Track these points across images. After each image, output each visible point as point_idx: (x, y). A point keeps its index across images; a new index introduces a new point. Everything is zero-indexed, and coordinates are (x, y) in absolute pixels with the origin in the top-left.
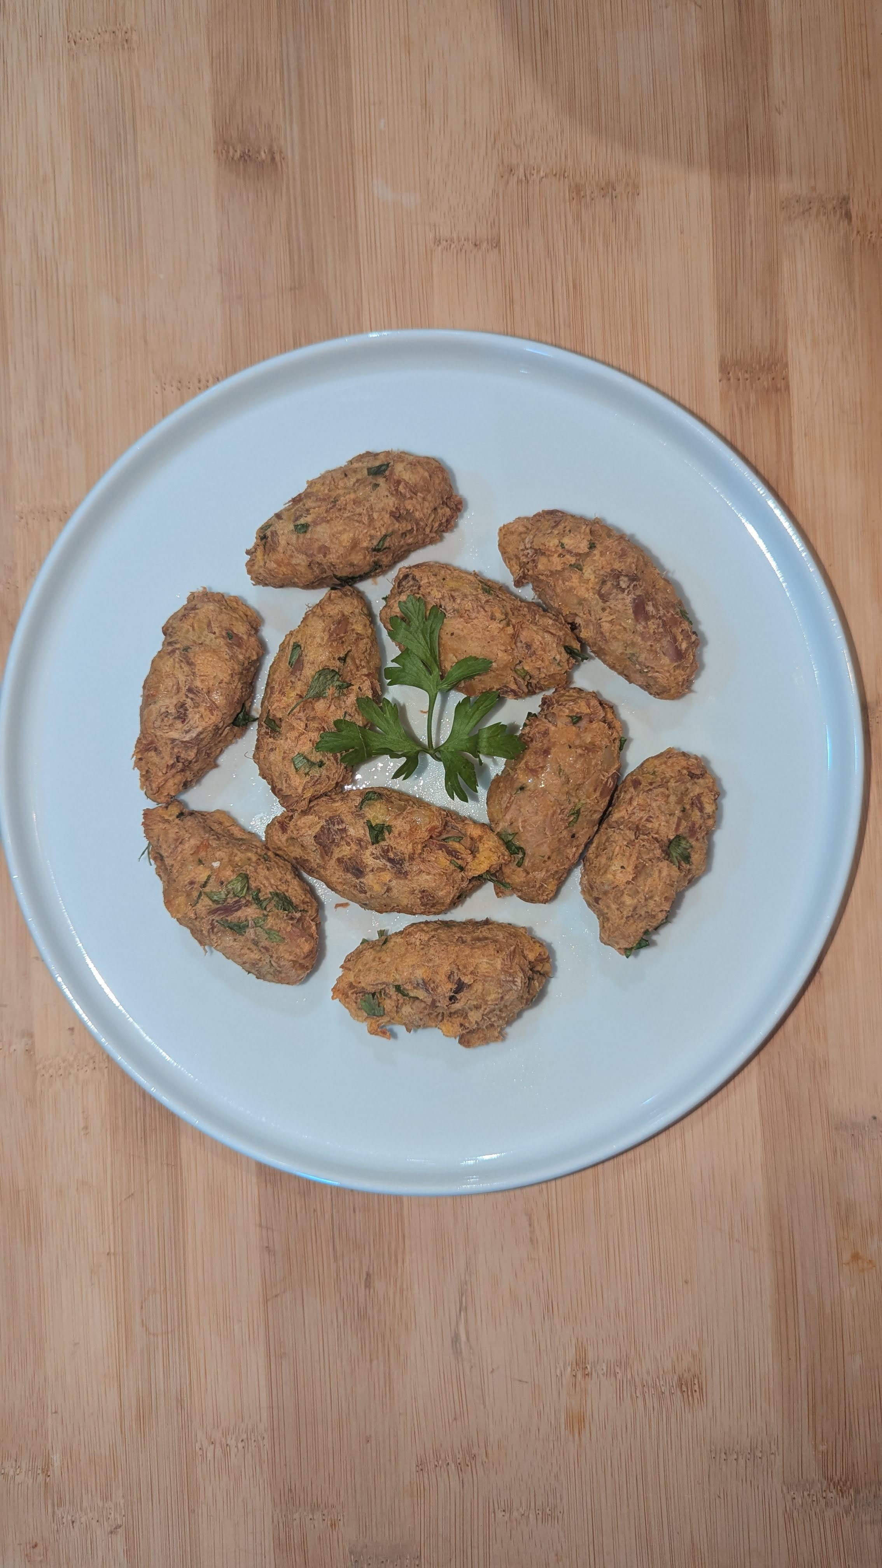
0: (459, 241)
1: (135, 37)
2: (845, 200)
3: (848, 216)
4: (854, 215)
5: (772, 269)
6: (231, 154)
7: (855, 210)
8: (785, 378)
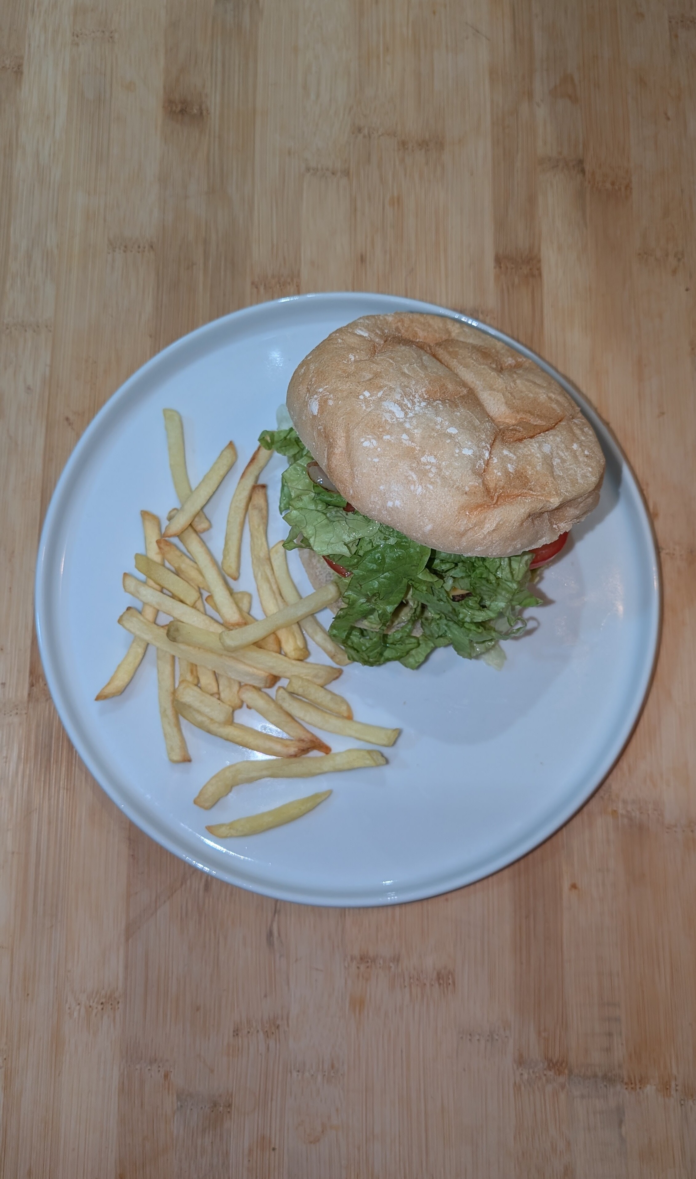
0: (322, 169)
1: (116, 36)
2: (581, 162)
3: (583, 171)
4: (587, 173)
5: (532, 199)
6: (174, 108)
7: (587, 167)
8: (539, 269)
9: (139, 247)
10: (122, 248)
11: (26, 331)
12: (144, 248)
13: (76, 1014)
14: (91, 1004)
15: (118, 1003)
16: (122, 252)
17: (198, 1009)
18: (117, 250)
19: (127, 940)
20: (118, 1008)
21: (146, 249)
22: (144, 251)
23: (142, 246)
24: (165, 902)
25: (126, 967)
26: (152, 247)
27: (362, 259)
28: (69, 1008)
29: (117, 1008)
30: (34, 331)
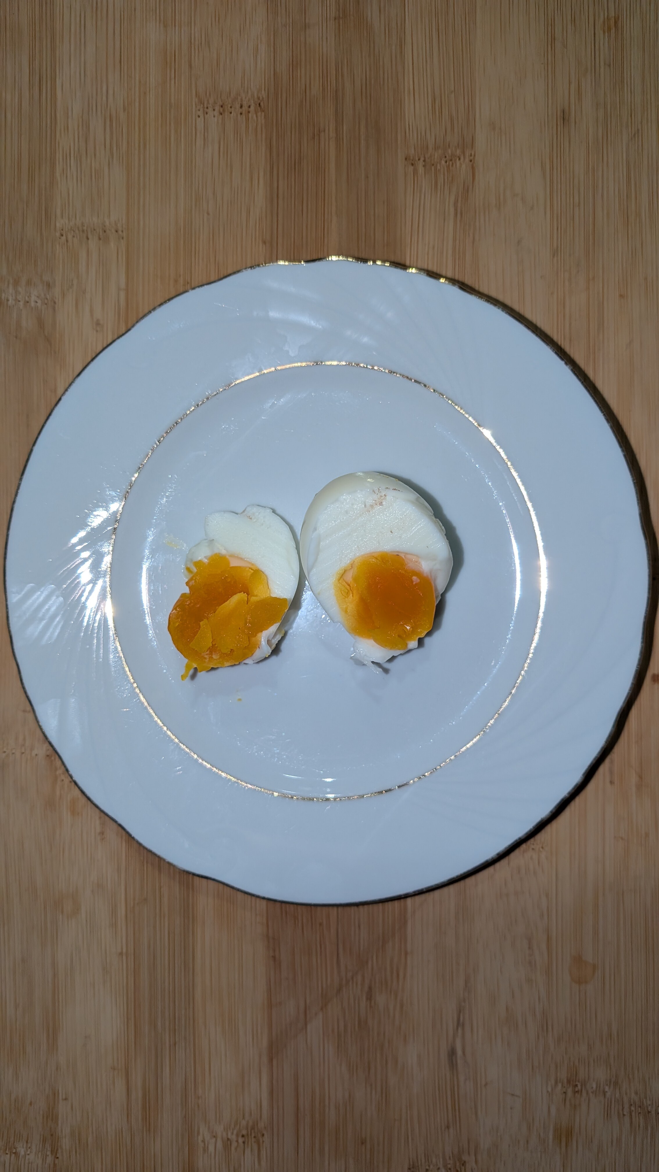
9: (241, 107)
10: (217, 108)
11: (88, 239)
12: (249, 107)
13: (211, 1148)
14: (229, 1137)
15: (263, 1135)
16: (216, 113)
17: (363, 1142)
18: (210, 110)
19: (271, 1060)
20: (263, 1142)
21: (252, 108)
22: (249, 112)
23: (245, 104)
24: (316, 1014)
25: (271, 1093)
26: (259, 104)
27: (564, 117)
28: (203, 1141)
29: (261, 1141)
30: (100, 239)
